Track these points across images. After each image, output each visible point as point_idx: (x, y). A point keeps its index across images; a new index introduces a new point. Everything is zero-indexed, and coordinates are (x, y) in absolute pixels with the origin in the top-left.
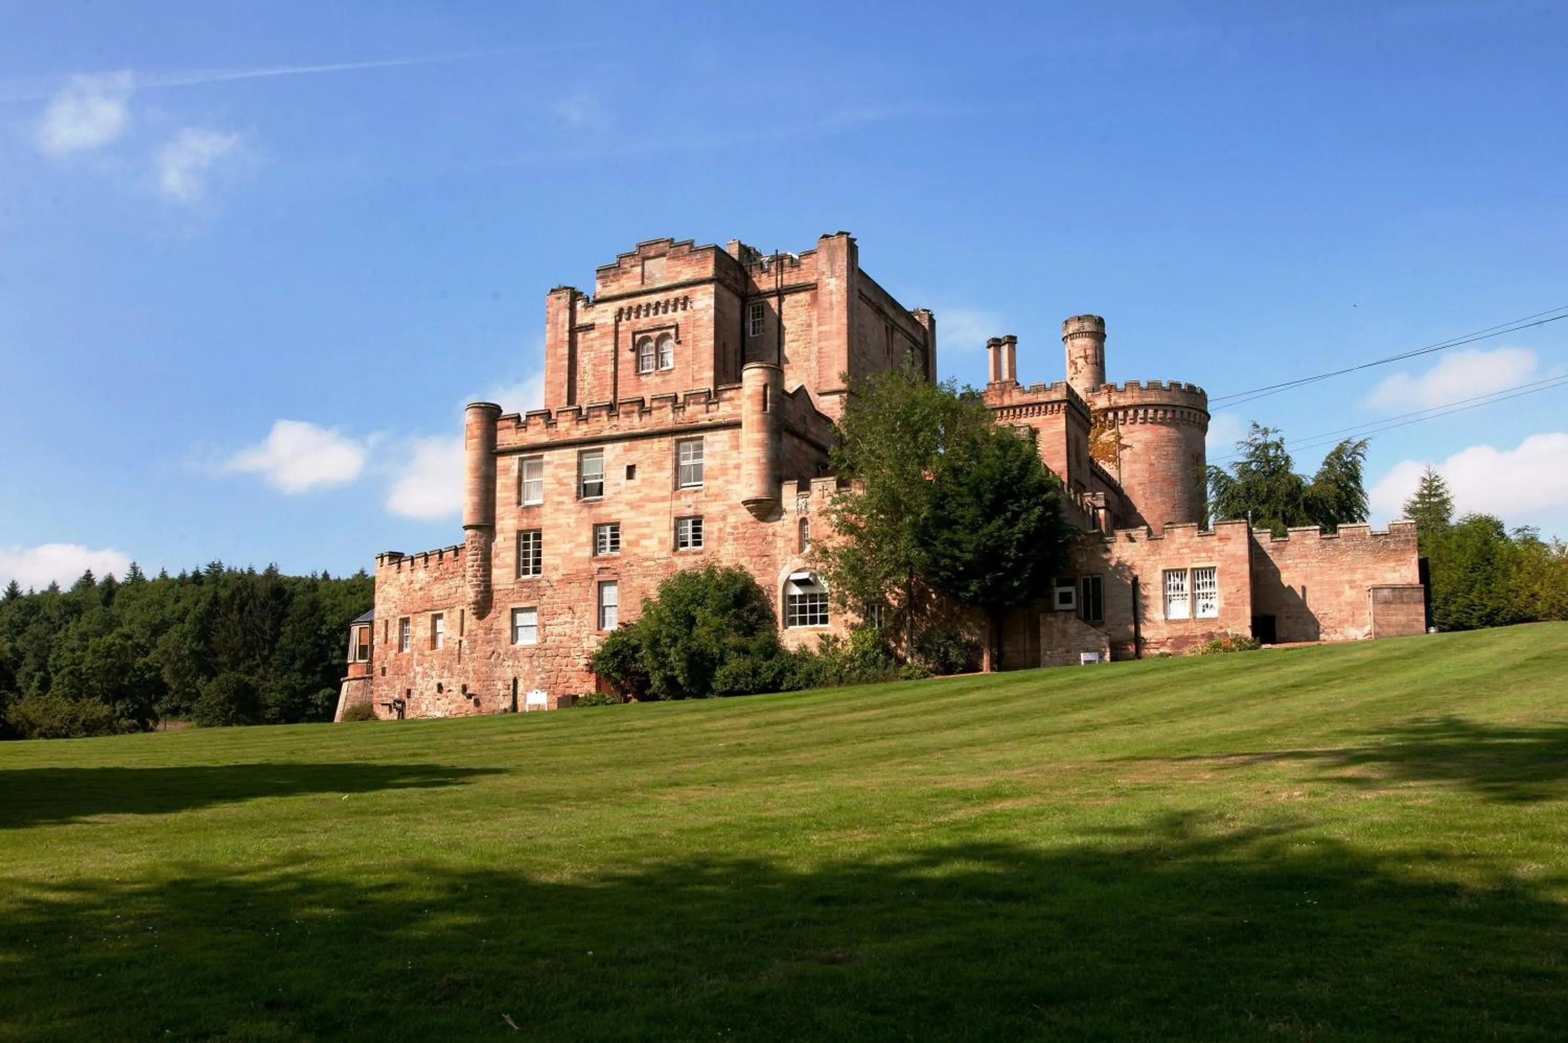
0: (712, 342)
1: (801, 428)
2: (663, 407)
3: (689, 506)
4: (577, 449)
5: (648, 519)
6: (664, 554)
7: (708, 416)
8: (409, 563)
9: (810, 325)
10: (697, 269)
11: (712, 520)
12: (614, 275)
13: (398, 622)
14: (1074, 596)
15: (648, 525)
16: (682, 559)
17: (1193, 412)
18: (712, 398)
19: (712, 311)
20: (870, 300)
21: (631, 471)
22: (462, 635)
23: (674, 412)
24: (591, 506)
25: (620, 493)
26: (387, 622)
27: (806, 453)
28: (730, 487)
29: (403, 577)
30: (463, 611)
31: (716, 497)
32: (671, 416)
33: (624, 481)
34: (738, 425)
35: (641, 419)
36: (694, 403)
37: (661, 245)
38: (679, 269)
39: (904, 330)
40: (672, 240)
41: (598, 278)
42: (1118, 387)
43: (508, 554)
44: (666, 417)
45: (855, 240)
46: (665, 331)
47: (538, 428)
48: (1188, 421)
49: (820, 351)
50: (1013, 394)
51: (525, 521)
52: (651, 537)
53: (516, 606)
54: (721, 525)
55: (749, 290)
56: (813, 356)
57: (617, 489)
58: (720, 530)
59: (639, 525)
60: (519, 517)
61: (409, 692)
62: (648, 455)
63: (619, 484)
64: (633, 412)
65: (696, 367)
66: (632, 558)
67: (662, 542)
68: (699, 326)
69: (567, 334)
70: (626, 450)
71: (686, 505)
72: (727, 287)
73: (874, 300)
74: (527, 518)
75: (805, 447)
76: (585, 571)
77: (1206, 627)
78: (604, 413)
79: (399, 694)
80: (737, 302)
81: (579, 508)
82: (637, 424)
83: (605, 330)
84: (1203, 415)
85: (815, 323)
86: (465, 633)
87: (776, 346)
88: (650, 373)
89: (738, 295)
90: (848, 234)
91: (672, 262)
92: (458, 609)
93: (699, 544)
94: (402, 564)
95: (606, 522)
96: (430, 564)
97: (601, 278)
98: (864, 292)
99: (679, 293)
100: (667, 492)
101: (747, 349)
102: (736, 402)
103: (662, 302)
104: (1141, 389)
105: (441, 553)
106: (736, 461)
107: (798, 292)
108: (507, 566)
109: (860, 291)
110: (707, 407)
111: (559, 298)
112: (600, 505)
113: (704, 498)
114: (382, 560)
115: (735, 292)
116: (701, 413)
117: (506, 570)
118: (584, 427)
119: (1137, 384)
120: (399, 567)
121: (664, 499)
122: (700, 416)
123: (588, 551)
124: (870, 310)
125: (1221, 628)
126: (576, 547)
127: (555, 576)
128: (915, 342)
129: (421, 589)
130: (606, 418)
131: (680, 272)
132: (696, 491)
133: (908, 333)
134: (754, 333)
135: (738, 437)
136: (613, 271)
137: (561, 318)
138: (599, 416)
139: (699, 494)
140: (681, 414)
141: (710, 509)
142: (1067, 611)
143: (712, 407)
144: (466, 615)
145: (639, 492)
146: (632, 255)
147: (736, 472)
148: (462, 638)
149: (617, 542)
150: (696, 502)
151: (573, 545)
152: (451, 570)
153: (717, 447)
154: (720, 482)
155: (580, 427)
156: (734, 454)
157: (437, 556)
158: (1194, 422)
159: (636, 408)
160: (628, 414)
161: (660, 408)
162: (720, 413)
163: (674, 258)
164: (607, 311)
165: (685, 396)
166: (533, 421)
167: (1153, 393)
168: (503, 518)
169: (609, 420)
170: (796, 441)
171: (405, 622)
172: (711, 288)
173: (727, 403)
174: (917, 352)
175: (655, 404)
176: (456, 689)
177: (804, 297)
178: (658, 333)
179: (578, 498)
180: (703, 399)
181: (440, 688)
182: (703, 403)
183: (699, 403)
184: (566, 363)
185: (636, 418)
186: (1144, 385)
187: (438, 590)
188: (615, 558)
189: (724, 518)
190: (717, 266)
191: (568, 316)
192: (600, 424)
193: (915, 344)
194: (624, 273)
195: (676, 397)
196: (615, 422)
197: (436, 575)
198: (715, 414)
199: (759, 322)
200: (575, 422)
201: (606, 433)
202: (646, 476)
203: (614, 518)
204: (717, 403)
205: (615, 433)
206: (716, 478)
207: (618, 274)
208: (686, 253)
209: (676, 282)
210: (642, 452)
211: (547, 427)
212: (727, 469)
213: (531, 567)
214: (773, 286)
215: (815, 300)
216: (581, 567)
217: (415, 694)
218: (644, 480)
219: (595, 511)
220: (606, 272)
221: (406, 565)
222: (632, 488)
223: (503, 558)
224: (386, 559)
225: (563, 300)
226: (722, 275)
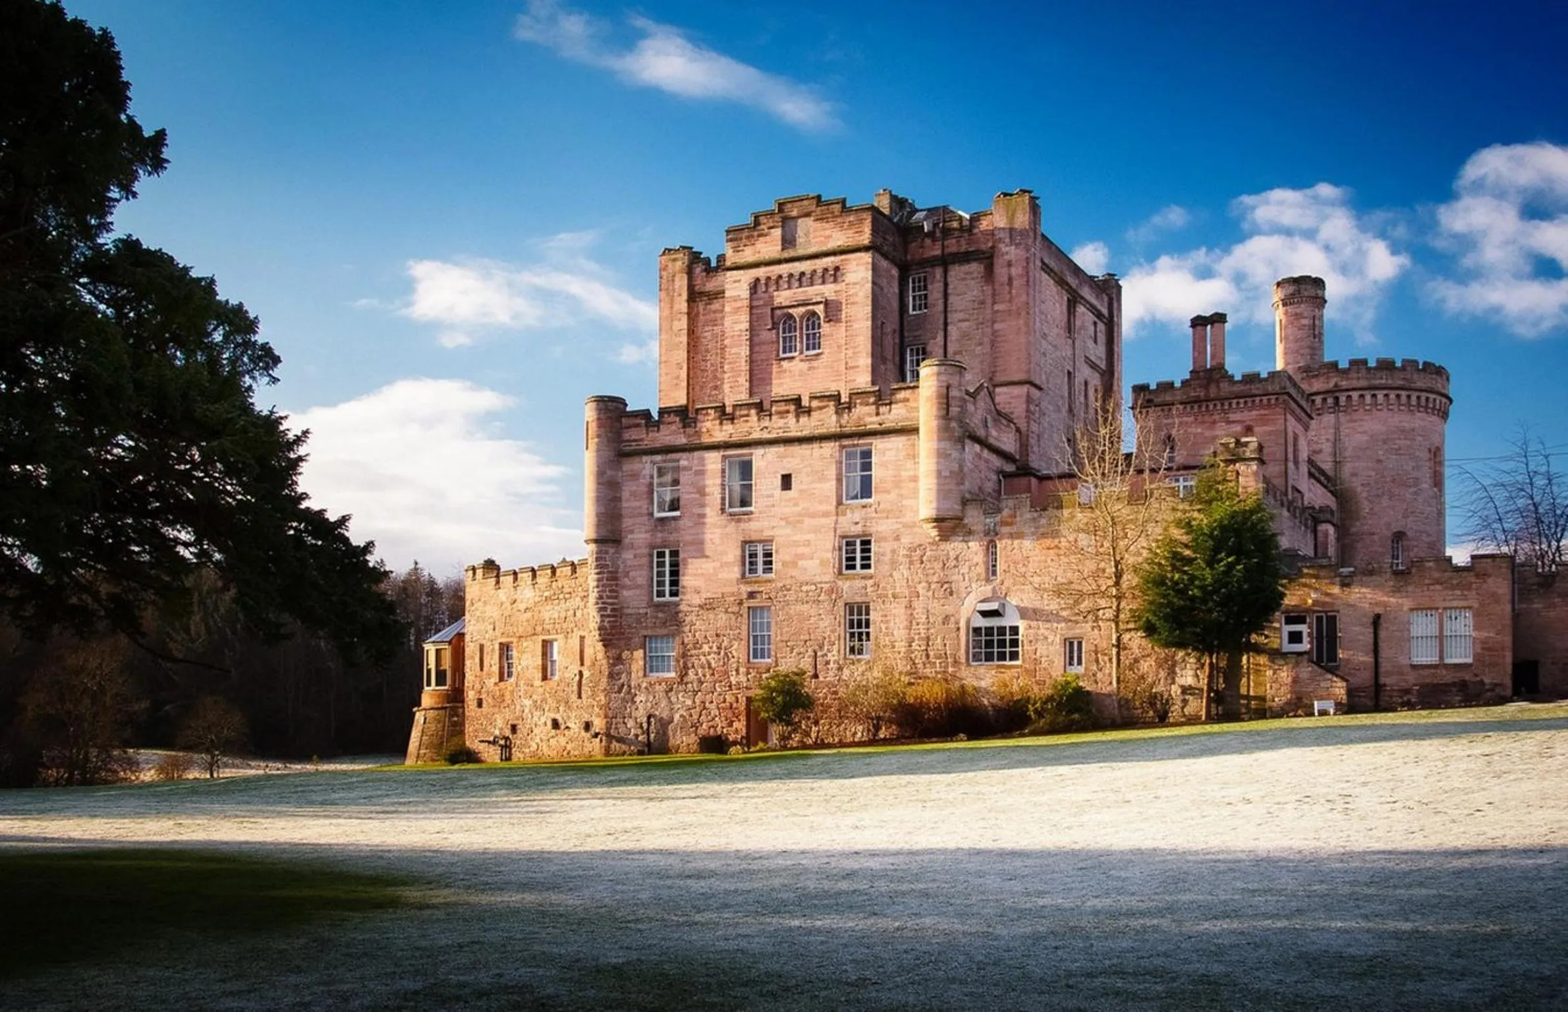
0: (869, 323)
1: (981, 433)
2: (825, 407)
3: (857, 523)
4: (722, 453)
5: (807, 537)
6: (827, 578)
7: (875, 419)
8: (511, 578)
9: (983, 302)
10: (850, 233)
11: (884, 539)
12: (748, 238)
13: (497, 647)
14: (1305, 635)
15: (808, 543)
16: (848, 583)
17: (1432, 396)
18: (882, 398)
19: (869, 285)
20: (1052, 270)
21: (786, 481)
22: (582, 664)
23: (837, 413)
24: (739, 521)
25: (773, 506)
26: (482, 648)
27: (987, 461)
28: (904, 502)
29: (502, 595)
30: (582, 638)
31: (888, 514)
32: (834, 418)
33: (778, 492)
34: (914, 430)
35: (798, 421)
36: (861, 404)
37: (806, 203)
38: (828, 232)
39: (1088, 302)
40: (819, 197)
41: (728, 241)
42: (1340, 367)
43: (638, 573)
44: (826, 420)
45: (1037, 198)
46: (810, 307)
47: (674, 427)
48: (1427, 407)
49: (994, 333)
50: (1222, 385)
51: (659, 535)
52: (812, 558)
53: (649, 632)
54: (895, 545)
55: (909, 257)
56: (986, 340)
57: (771, 501)
58: (893, 551)
59: (796, 544)
60: (652, 530)
61: (514, 728)
62: (806, 463)
63: (772, 496)
64: (788, 412)
65: (850, 352)
66: (788, 582)
67: (823, 563)
68: (853, 303)
69: (686, 304)
70: (781, 457)
71: (852, 521)
72: (885, 256)
73: (1056, 269)
74: (661, 532)
75: (986, 453)
76: (733, 594)
77: (1459, 675)
78: (753, 412)
79: (501, 729)
80: (895, 272)
81: (724, 522)
82: (793, 426)
83: (739, 304)
84: (1444, 400)
85: (989, 301)
86: (587, 662)
87: (942, 327)
88: (793, 358)
89: (896, 264)
90: (1030, 192)
91: (818, 225)
92: (577, 633)
93: (868, 566)
94: (502, 579)
95: (758, 538)
96: (539, 580)
97: (731, 240)
98: (1046, 261)
99: (828, 261)
100: (832, 507)
101: (906, 328)
102: (911, 404)
103: (808, 272)
104: (1369, 369)
105: (554, 570)
106: (912, 473)
107: (968, 261)
108: (638, 587)
109: (1042, 261)
110: (878, 408)
111: (675, 260)
112: (750, 520)
113: (874, 515)
114: (474, 574)
115: (893, 261)
116: (870, 415)
117: (638, 592)
118: (728, 428)
119: (1365, 362)
120: (498, 582)
121: (826, 514)
122: (868, 419)
123: (736, 572)
124: (1052, 282)
125: (1476, 675)
126: (721, 566)
127: (697, 600)
128: (1099, 315)
129: (526, 610)
130: (755, 418)
131: (830, 236)
132: (864, 507)
133: (1091, 305)
134: (914, 309)
135: (914, 445)
136: (746, 233)
137: (677, 284)
138: (747, 415)
139: (869, 510)
140: (846, 416)
141: (880, 528)
142: (1300, 654)
143: (883, 409)
144: (587, 642)
145: (796, 505)
146: (771, 214)
147: (912, 485)
148: (582, 669)
149: (771, 563)
150: (866, 520)
151: (717, 564)
152: (566, 590)
153: (890, 456)
154: (892, 496)
155: (724, 427)
156: (909, 464)
157: (549, 571)
158: (1434, 408)
159: (792, 408)
160: (783, 414)
161: (820, 408)
162: (891, 417)
163: (822, 219)
164: (739, 281)
165: (851, 394)
166: (667, 418)
167: (1384, 374)
168: (632, 532)
169: (759, 420)
170: (977, 447)
171: (505, 649)
172: (867, 257)
173: (900, 405)
174: (1101, 327)
175: (815, 404)
176: (575, 726)
177: (976, 268)
178: (802, 310)
179: (723, 510)
180: (872, 400)
181: (556, 724)
182: (873, 404)
183: (867, 404)
184: (684, 339)
185: (791, 419)
186: (1372, 364)
187: (550, 613)
188: (770, 581)
189: (897, 538)
190: (874, 231)
191: (686, 282)
192: (749, 424)
193: (1098, 317)
194: (759, 236)
195: (839, 395)
196: (766, 422)
197: (546, 594)
198: (887, 416)
199: (920, 296)
200: (718, 422)
201: (756, 435)
202: (803, 487)
203: (767, 534)
204: (890, 404)
205: (766, 435)
206: (888, 492)
207: (752, 236)
208: (837, 213)
209: (824, 248)
210: (796, 459)
211: (684, 427)
212: (900, 481)
213: (667, 588)
214: (938, 252)
215: (989, 274)
216: (727, 590)
217: (522, 730)
218: (801, 491)
219: (743, 525)
220: (736, 234)
221: (507, 581)
222: (789, 500)
223: (634, 578)
224: (479, 572)
225: (679, 263)
226: (879, 241)
